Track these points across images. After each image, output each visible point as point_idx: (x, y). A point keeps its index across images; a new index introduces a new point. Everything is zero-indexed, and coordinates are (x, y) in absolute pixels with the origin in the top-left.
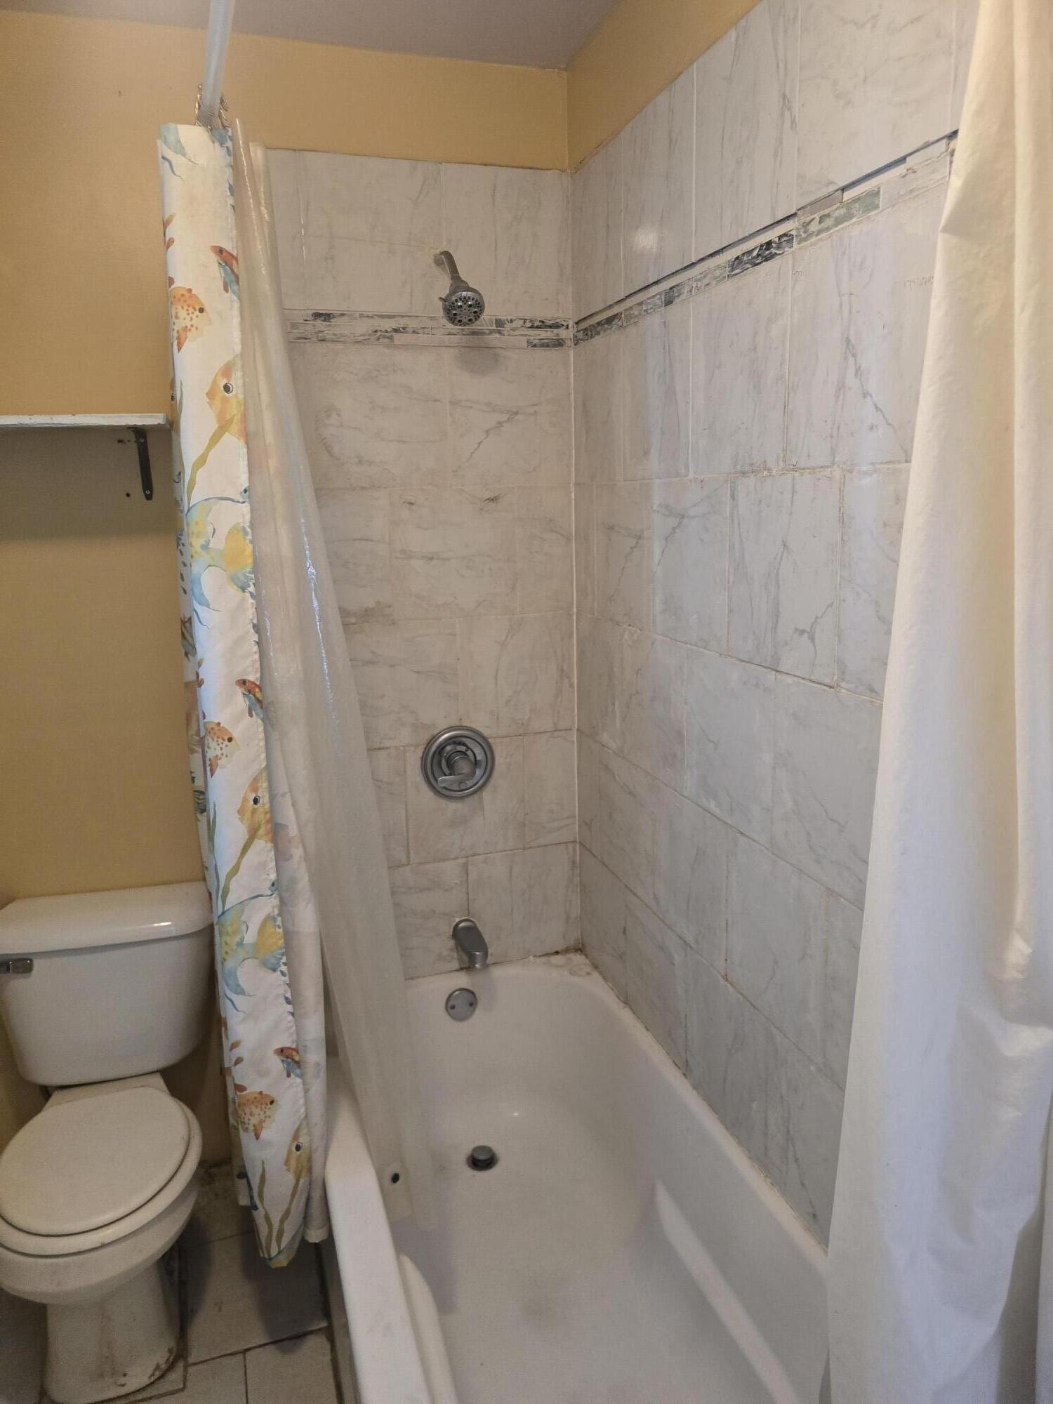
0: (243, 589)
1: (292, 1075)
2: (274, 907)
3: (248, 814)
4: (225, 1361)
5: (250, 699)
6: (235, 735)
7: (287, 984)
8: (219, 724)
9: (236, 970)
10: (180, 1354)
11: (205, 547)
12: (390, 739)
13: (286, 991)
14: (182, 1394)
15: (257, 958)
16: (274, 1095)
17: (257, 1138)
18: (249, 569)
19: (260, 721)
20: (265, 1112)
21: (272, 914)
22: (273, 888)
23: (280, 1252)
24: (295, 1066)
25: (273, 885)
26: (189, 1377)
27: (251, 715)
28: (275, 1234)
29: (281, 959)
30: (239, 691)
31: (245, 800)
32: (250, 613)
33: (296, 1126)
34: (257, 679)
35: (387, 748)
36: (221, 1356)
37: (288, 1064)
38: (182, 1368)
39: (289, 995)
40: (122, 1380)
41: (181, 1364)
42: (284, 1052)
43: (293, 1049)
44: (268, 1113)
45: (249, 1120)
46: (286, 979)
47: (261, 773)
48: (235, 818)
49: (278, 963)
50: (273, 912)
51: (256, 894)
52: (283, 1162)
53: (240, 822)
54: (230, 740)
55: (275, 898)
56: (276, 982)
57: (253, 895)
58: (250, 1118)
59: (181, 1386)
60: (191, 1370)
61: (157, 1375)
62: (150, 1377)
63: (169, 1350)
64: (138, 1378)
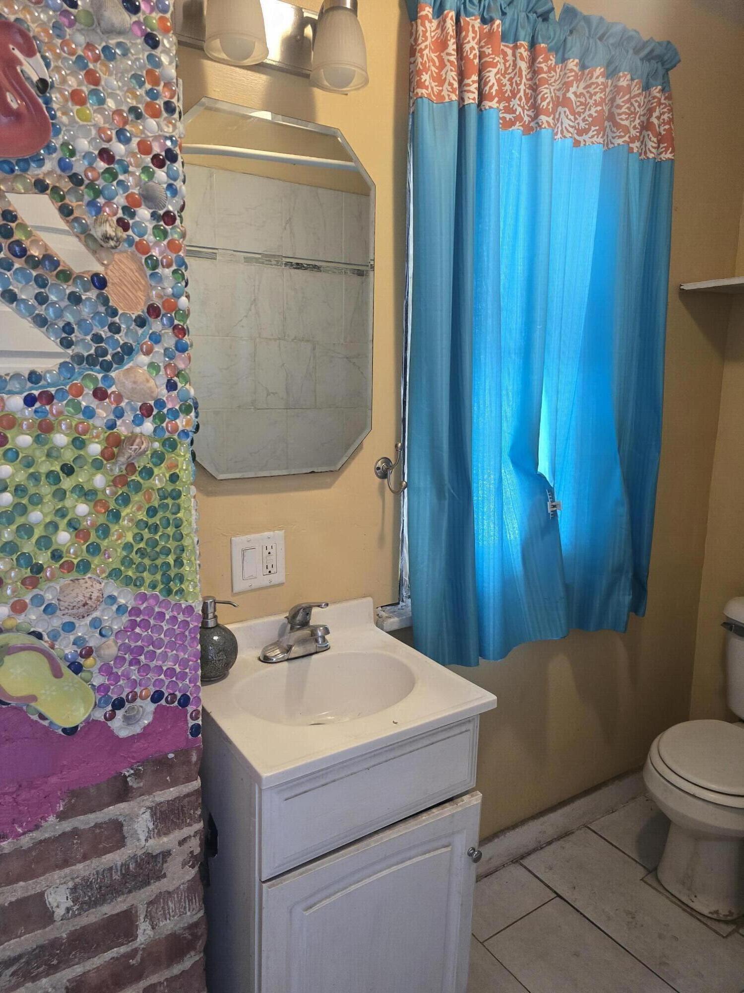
10: (737, 921)
14: (721, 938)
26: (732, 936)
38: (732, 929)
40: (693, 898)
41: (734, 927)
59: (725, 935)
60: (736, 935)
61: (715, 916)
62: (710, 913)
63: (730, 912)
64: (703, 905)
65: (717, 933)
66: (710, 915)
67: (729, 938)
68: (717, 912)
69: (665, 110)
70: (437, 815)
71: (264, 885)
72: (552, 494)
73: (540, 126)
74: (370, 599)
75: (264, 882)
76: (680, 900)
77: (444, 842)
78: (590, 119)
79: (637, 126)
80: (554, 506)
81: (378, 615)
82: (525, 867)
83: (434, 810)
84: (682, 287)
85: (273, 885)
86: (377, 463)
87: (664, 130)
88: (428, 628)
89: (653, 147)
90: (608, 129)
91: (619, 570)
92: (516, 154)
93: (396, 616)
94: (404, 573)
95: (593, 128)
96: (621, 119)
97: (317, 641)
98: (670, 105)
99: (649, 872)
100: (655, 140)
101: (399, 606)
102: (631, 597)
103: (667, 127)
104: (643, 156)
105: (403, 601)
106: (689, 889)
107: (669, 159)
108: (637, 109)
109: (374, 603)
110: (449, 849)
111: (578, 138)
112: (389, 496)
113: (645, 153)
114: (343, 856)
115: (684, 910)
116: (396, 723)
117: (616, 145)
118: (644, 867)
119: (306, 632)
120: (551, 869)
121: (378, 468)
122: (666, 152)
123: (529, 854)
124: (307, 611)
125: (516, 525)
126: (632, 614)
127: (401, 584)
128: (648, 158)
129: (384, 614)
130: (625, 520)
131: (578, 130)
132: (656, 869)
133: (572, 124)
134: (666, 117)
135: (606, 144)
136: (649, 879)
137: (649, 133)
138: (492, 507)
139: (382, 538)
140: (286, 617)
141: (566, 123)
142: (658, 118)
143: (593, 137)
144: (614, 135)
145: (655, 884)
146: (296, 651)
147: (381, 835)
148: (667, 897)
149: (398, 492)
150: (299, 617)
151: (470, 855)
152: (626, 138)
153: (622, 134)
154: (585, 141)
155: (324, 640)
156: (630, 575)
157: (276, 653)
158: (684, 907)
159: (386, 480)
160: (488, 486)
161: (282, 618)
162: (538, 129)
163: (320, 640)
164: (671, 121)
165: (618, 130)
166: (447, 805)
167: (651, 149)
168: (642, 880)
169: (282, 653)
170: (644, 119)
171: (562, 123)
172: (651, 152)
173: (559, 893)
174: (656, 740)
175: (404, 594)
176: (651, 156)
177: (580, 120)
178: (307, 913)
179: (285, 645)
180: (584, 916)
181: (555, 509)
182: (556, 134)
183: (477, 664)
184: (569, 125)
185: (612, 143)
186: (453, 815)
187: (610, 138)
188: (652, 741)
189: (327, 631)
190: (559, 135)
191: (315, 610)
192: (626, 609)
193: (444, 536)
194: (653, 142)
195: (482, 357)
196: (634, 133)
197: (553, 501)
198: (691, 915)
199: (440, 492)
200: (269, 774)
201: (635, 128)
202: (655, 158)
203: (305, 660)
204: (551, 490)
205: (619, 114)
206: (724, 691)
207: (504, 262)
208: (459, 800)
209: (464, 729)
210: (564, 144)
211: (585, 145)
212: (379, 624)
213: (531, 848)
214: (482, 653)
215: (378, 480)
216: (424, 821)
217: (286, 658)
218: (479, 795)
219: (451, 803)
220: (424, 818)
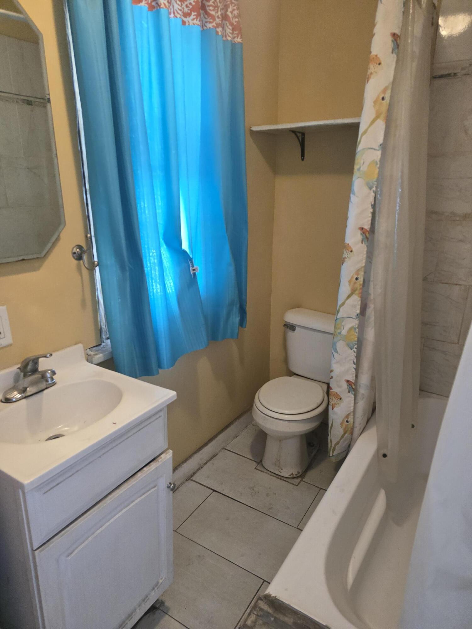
0: (371, 188)
1: (350, 393)
2: (356, 324)
3: (352, 283)
4: (314, 487)
5: (363, 237)
6: (354, 250)
7: (355, 356)
8: (348, 244)
9: (336, 342)
10: (302, 476)
11: (359, 170)
12: (463, 281)
13: (354, 359)
14: (296, 486)
15: (345, 342)
16: (342, 396)
17: (333, 409)
18: (375, 180)
19: (365, 246)
20: (337, 401)
21: (354, 327)
22: (357, 316)
23: (333, 456)
24: (352, 390)
25: (357, 315)
26: (300, 484)
27: (362, 243)
28: (332, 448)
29: (355, 346)
30: (359, 232)
31: (352, 277)
32: (371, 200)
33: (349, 412)
34: (368, 228)
35: (460, 285)
36: (313, 485)
37: (350, 387)
38: (300, 480)
39: (355, 361)
40: (281, 471)
41: (300, 479)
42: (349, 382)
43: (353, 383)
44: (338, 402)
45: (331, 401)
46: (355, 354)
47: (362, 268)
48: (347, 284)
49: (353, 347)
50: (355, 326)
51: (349, 316)
52: (340, 423)
53: (348, 285)
54: (351, 251)
55: (357, 321)
56: (352, 354)
57: (348, 316)
58: (332, 401)
59: (297, 485)
60: (302, 483)
61: (291, 476)
62: (289, 475)
63: (298, 472)
64: (285, 473)
65: (293, 484)
66: (290, 477)
67: (299, 486)
68: (292, 474)
69: (235, 8)
70: (147, 471)
71: (36, 552)
72: (192, 262)
73: (159, 6)
74: (80, 345)
75: (36, 550)
76: (274, 473)
77: (152, 485)
78: (191, 7)
79: (220, 16)
80: (194, 270)
81: (87, 354)
82: (194, 481)
83: (145, 469)
84: (251, 129)
85: (43, 550)
86: (73, 249)
87: (236, 22)
88: (124, 356)
89: (230, 33)
90: (202, 16)
91: (232, 304)
92: (145, 25)
93: (101, 353)
94: (102, 324)
95: (193, 14)
96: (210, 10)
97: (47, 381)
98: (237, 5)
99: (258, 463)
100: (231, 27)
101: (102, 346)
102: (239, 318)
103: (237, 20)
104: (224, 38)
105: (104, 342)
106: (279, 467)
107: (239, 43)
108: (219, 4)
109: (84, 347)
110: (156, 488)
111: (185, 19)
112: (85, 272)
113: (226, 36)
114: (89, 515)
115: (277, 478)
116: (115, 424)
117: (208, 28)
118: (256, 462)
119: (36, 376)
120: (208, 477)
121: (75, 253)
122: (238, 37)
123: (195, 473)
124: (35, 361)
125: (172, 284)
126: (240, 327)
127: (101, 331)
128: (227, 40)
129: (92, 353)
130: (233, 274)
131: (183, 13)
132: (261, 461)
133: (180, 8)
134: (236, 12)
135: (203, 26)
136: (259, 467)
137: (227, 22)
138: (157, 273)
139: (83, 302)
140: (18, 368)
141: (176, 7)
142: (231, 12)
143: (193, 19)
144: (207, 20)
145: (262, 469)
146: (30, 390)
147: (113, 494)
148: (269, 474)
149: (91, 270)
150: (30, 367)
151: (168, 487)
152: (214, 24)
153: (211, 20)
154: (189, 22)
155: (52, 379)
156: (238, 305)
157: (16, 395)
158: (277, 476)
159: (81, 262)
160: (153, 260)
161: (15, 369)
162: (158, 8)
163: (50, 380)
164: (239, 16)
165: (208, 17)
166: (152, 463)
167: (229, 33)
168: (255, 469)
169: (20, 393)
170: (223, 12)
171: (173, 6)
172: (229, 36)
173: (214, 489)
174: (257, 394)
175: (104, 337)
176: (229, 39)
177: (184, 6)
178: (69, 558)
179: (21, 388)
180: (229, 497)
181: (194, 271)
182: (170, 13)
183: (158, 373)
184: (178, 9)
185: (206, 26)
186: (157, 468)
187: (204, 22)
188: (256, 394)
189: (54, 373)
190: (172, 15)
191: (41, 360)
192: (237, 326)
193: (128, 296)
194: (230, 29)
195: (139, 172)
196: (218, 20)
197: (193, 267)
198: (281, 479)
199: (122, 267)
200: (29, 481)
201: (218, 17)
202: (231, 41)
203: (38, 396)
204: (191, 260)
205: (209, 6)
206: (286, 360)
207: (146, 104)
208: (159, 458)
209: (158, 416)
210: (176, 22)
211: (189, 25)
212: (89, 359)
213: (196, 469)
214: (160, 366)
215: (75, 262)
216: (139, 477)
217: (24, 396)
218: (171, 452)
219: (154, 461)
220: (139, 475)
